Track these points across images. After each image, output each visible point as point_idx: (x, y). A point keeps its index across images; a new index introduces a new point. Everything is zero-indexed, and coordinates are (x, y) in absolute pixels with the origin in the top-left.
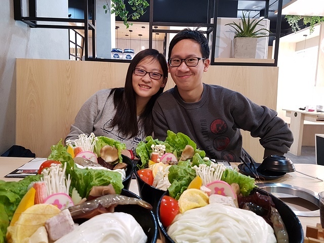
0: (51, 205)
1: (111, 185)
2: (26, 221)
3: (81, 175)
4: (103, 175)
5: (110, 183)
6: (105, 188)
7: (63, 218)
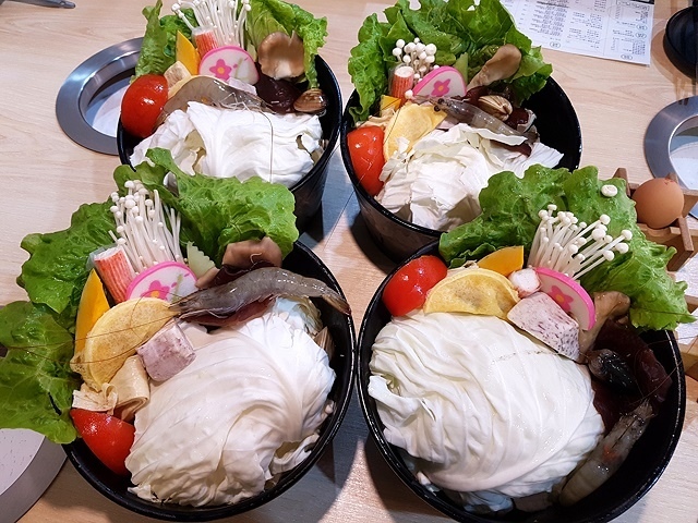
0: (145, 299)
1: (267, 239)
2: (100, 347)
3: (197, 214)
4: (250, 209)
5: (263, 235)
6: (255, 249)
7: (167, 348)
